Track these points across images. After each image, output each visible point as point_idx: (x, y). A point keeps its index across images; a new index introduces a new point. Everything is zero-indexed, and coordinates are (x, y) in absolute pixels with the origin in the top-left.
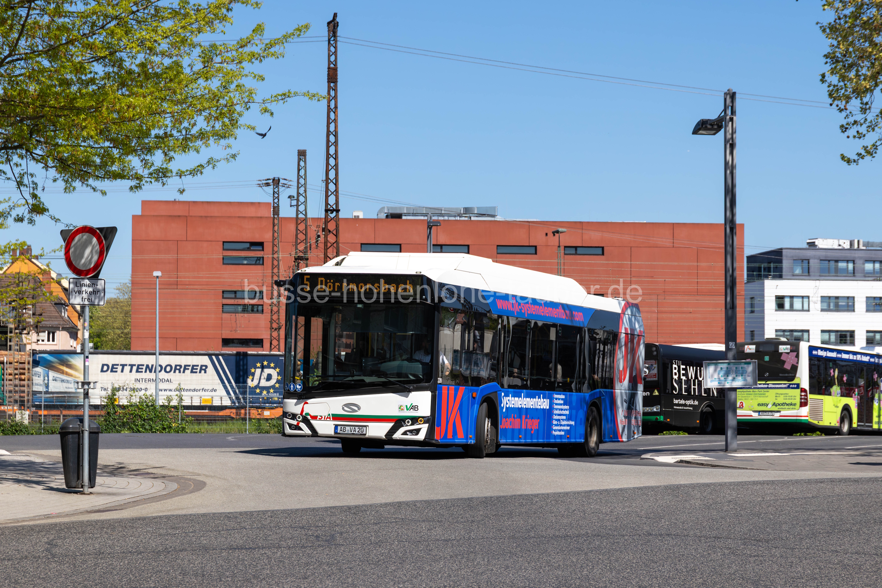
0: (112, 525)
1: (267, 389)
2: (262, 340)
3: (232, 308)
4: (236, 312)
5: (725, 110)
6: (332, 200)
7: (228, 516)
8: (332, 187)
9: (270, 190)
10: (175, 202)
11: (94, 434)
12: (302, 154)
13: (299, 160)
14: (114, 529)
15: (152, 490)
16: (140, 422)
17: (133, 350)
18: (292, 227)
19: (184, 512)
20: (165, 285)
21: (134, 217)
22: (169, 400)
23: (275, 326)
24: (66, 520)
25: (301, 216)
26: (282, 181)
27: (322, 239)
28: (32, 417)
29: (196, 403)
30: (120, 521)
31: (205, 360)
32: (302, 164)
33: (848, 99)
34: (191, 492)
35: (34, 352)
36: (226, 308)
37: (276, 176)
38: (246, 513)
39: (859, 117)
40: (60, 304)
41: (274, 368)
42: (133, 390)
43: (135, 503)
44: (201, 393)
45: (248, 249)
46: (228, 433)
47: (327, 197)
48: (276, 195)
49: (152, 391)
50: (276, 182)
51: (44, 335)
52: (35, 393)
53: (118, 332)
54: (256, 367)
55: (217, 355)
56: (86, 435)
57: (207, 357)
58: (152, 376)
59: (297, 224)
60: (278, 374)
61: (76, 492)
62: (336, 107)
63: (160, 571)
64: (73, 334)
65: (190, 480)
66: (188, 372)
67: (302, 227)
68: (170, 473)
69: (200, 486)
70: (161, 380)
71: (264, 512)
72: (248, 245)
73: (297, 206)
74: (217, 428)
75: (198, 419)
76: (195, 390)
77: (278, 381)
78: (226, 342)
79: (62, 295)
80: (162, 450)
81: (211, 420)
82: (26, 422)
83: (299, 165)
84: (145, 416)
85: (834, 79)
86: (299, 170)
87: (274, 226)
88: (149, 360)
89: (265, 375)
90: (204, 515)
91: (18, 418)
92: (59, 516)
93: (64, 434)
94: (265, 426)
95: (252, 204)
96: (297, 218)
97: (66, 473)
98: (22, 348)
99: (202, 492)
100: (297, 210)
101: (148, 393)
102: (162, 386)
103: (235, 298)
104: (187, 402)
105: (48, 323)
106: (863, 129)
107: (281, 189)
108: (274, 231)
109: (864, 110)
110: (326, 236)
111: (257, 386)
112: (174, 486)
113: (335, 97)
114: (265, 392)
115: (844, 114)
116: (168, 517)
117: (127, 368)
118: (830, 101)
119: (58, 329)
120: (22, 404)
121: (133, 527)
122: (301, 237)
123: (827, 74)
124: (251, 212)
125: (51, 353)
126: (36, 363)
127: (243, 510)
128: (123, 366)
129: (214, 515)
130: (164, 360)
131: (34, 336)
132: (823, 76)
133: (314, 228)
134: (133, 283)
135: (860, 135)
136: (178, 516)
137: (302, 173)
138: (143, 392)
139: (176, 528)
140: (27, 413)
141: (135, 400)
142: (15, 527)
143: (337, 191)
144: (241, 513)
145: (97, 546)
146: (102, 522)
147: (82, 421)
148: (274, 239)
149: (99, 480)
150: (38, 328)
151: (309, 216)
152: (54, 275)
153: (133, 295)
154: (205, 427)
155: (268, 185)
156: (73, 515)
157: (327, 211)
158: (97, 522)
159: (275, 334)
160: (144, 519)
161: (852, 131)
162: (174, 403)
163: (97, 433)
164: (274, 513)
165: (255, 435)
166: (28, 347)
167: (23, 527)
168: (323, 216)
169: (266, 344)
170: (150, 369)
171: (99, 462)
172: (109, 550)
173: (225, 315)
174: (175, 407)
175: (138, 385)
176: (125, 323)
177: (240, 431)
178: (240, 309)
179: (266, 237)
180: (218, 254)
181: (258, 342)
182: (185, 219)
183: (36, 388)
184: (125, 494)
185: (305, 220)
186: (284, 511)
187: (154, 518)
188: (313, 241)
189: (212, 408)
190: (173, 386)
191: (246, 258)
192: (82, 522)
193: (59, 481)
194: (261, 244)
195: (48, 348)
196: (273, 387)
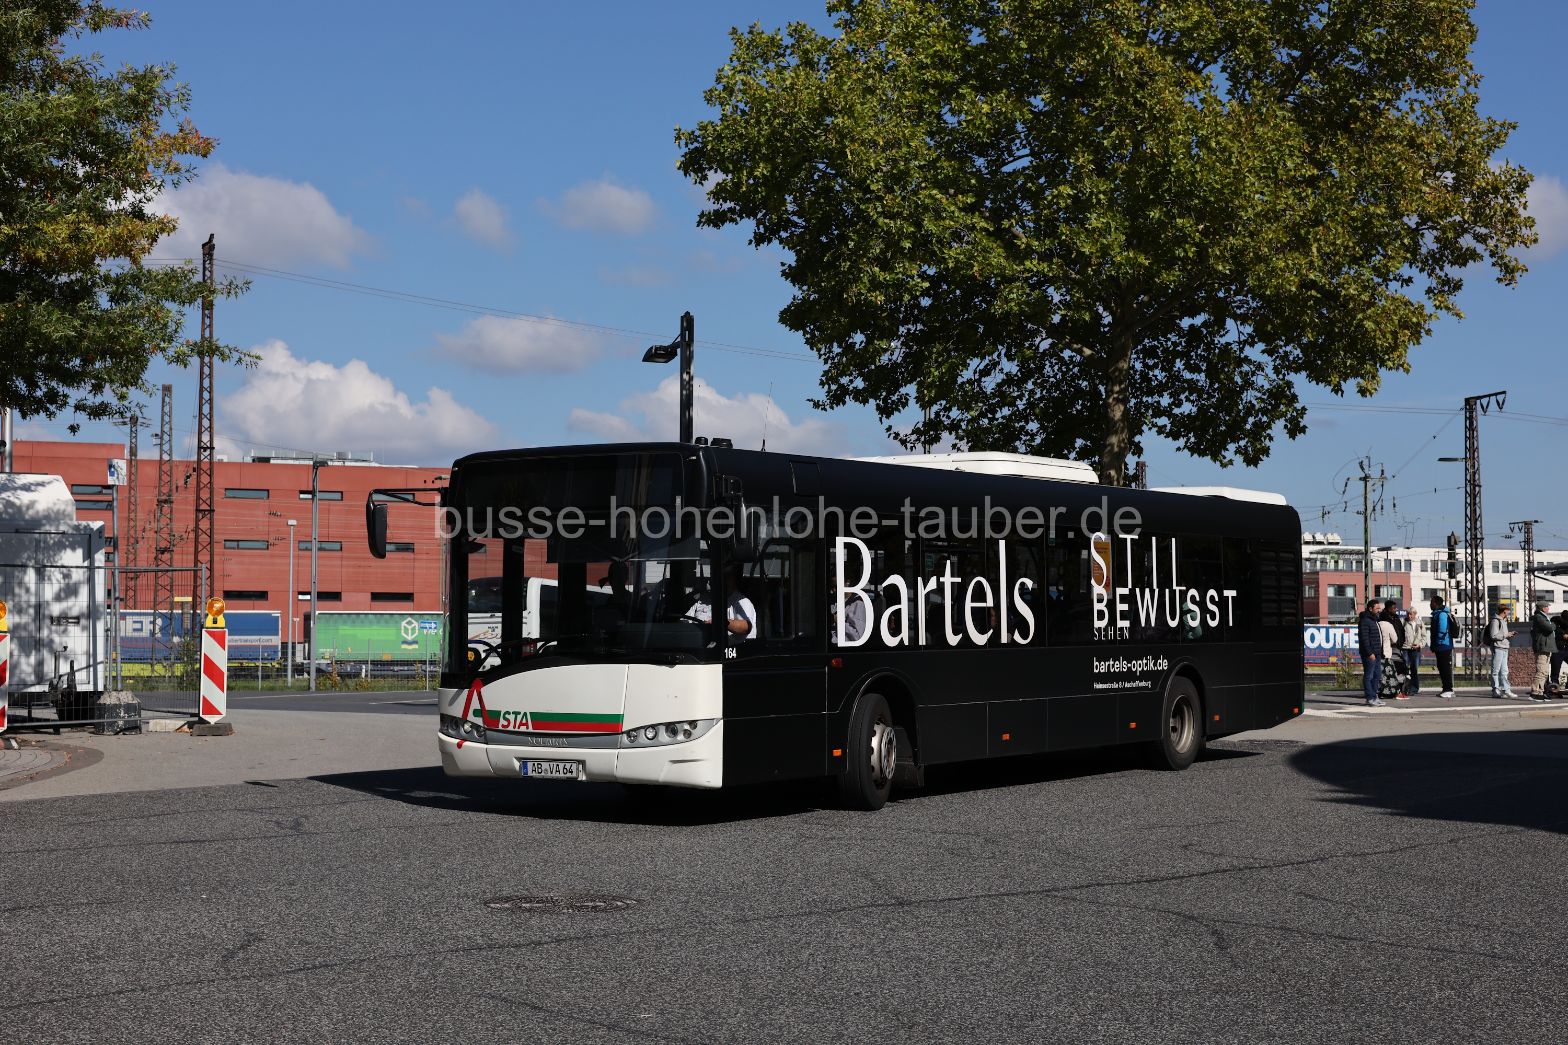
5: (682, 334)
8: (206, 423)
12: (167, 390)
13: (165, 396)
25: (166, 457)
27: (192, 481)
32: (167, 400)
45: (100, 493)
47: (200, 433)
59: (160, 467)
67: (166, 468)
72: (99, 489)
73: (161, 445)
83: (163, 401)
96: (160, 459)
100: (161, 450)
113: (210, 326)
122: (165, 478)
124: (103, 453)
137: (167, 410)
143: (212, 428)
157: (199, 449)
159: (131, 584)
168: (195, 455)
182: (29, 460)
185: (171, 461)
188: (181, 483)
191: (95, 503)
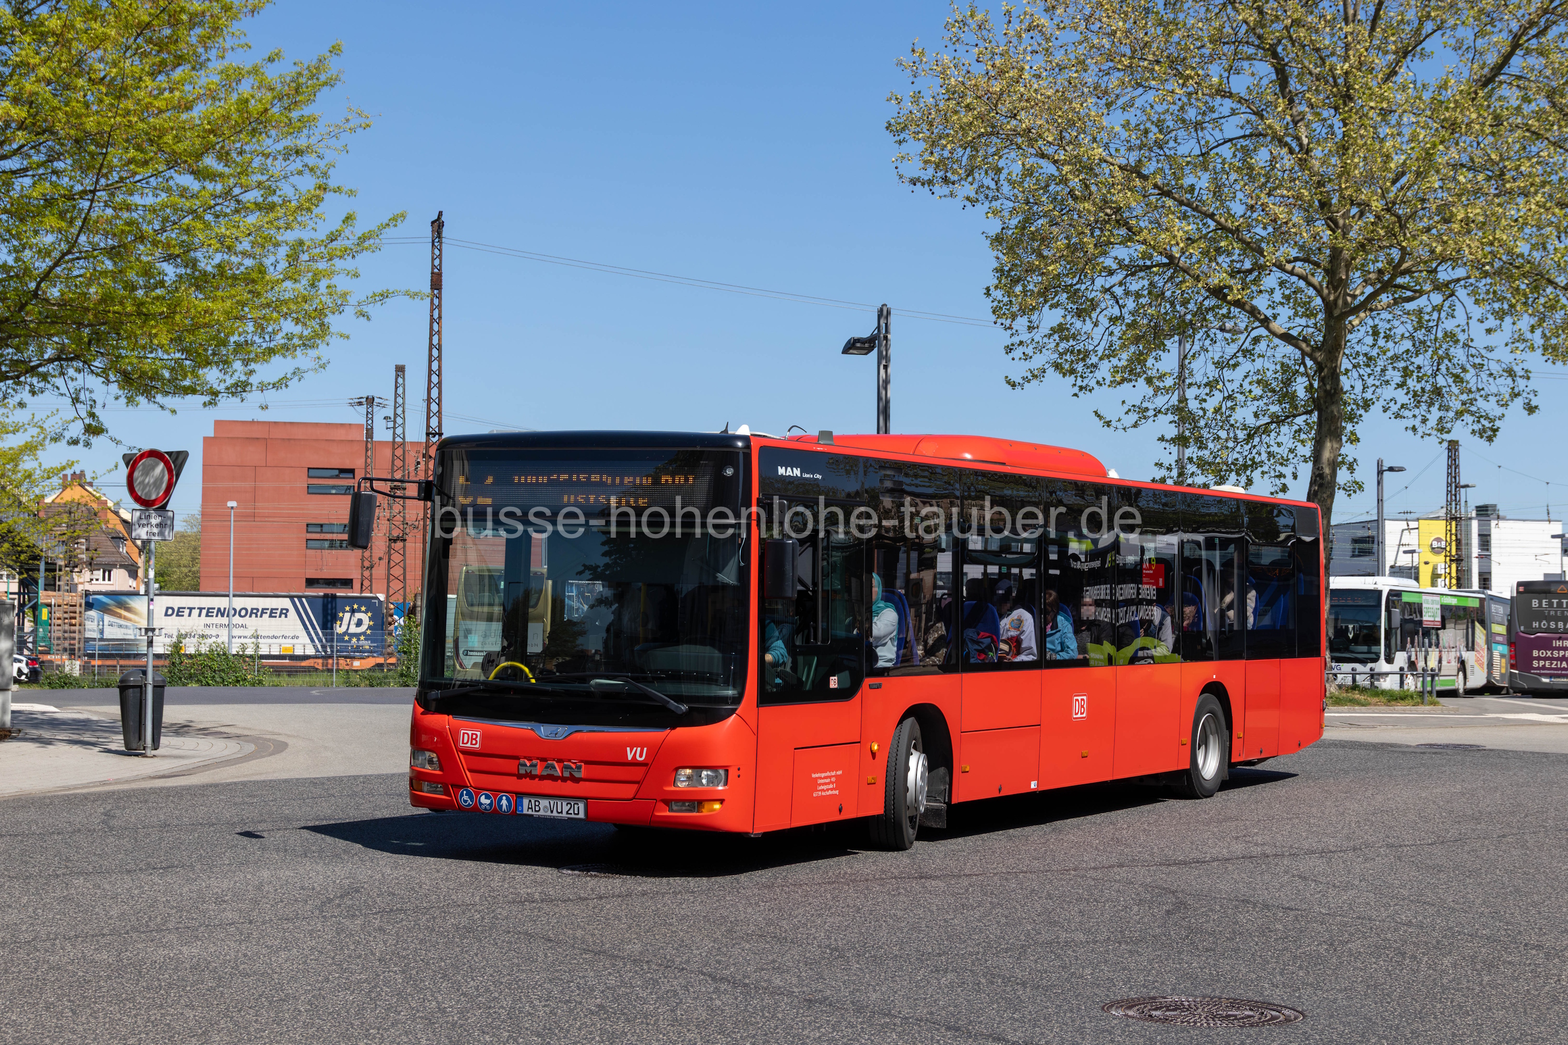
0: (179, 793)
1: (357, 635)
2: (351, 580)
3: (317, 544)
4: (322, 549)
5: (879, 327)
6: (434, 422)
7: (314, 782)
8: (434, 408)
9: (363, 409)
10: (253, 422)
11: (159, 688)
12: (400, 370)
13: (397, 376)
14: (181, 797)
15: (226, 752)
16: (209, 674)
17: (201, 592)
18: (388, 452)
19: (262, 778)
20: (240, 517)
21: (206, 439)
22: (244, 648)
23: (367, 564)
24: (126, 787)
25: (398, 439)
26: (376, 400)
27: (422, 466)
28: (84, 668)
29: (275, 652)
30: (188, 788)
31: (286, 603)
32: (400, 380)
33: (1014, 317)
34: (270, 755)
35: (87, 594)
36: (311, 543)
37: (370, 394)
38: (334, 778)
39: (1025, 337)
40: (117, 539)
41: (366, 612)
42: (203, 636)
43: (206, 767)
44: (281, 641)
45: (337, 477)
46: (312, 686)
47: (428, 418)
48: (369, 415)
49: (224, 638)
50: (370, 401)
51: (99, 574)
52: (87, 640)
53: (185, 570)
54: (344, 612)
55: (299, 597)
56: (150, 689)
57: (288, 600)
58: (225, 620)
59: (394, 449)
60: (370, 619)
61: (137, 755)
62: (440, 317)
63: (236, 846)
64: (133, 572)
65: (269, 740)
66: (266, 616)
68: (246, 732)
69: (281, 747)
70: (235, 626)
71: (355, 778)
72: (337, 472)
73: (394, 428)
74: (299, 680)
75: (278, 671)
76: (275, 637)
77: (370, 627)
78: (311, 582)
79: (120, 528)
80: (236, 706)
81: (292, 672)
82: (77, 673)
83: (396, 382)
84: (216, 667)
85: (998, 294)
86: (396, 388)
87: (367, 450)
88: (221, 603)
89: (354, 620)
90: (286, 781)
91: (67, 669)
92: (117, 782)
93: (124, 688)
94: (356, 678)
95: (342, 425)
96: (394, 442)
97: (126, 733)
98: (72, 588)
99: (284, 754)
100: (394, 433)
101: (219, 640)
102: (236, 632)
103: (321, 532)
104: (264, 651)
105: (105, 560)
106: (1029, 351)
107: (376, 409)
108: (367, 457)
109: (1031, 329)
110: (427, 463)
111: (346, 633)
112: (251, 748)
113: (439, 306)
114: (354, 640)
115: (1009, 332)
116: (244, 784)
117: (195, 612)
118: (994, 318)
119: (115, 566)
120: (72, 653)
121: (203, 795)
122: (398, 463)
123: (992, 288)
124: (341, 435)
125: (106, 594)
126: (89, 606)
127: (332, 774)
128: (191, 609)
129: (298, 782)
130: (239, 603)
131: (87, 574)
132: (988, 289)
133: (413, 454)
134: (203, 514)
135: (1026, 357)
136: (255, 783)
137: (400, 391)
138: (214, 639)
139: (255, 796)
140: (78, 663)
141: (204, 649)
142: (67, 796)
143: (439, 411)
144: (328, 779)
145: (162, 817)
146: (168, 789)
147: (145, 673)
148: (367, 465)
149: (163, 740)
150: (92, 565)
151: (407, 439)
152: (110, 504)
153: (204, 529)
154: (284, 680)
155: (360, 404)
156: (134, 781)
157: (428, 434)
158: (161, 789)
159: (367, 573)
160: (216, 785)
161: (1018, 353)
162: (250, 651)
163: (163, 687)
164: (367, 779)
165: (343, 688)
166: (80, 588)
167: (75, 796)
168: (424, 440)
169: (357, 585)
170: (221, 612)
171: (164, 720)
172: (176, 822)
173: (309, 552)
174: (251, 657)
175: (207, 632)
176: (194, 559)
177: (326, 685)
178: (327, 544)
179: (357, 463)
180: (302, 482)
181: (347, 583)
182: (265, 442)
183: (88, 635)
184: (194, 757)
185: (403, 444)
186: (379, 776)
187: (229, 784)
188: (412, 469)
189: (293, 657)
190: (248, 633)
191: (333, 487)
192: (144, 790)
193: (117, 742)
194: (352, 471)
195: (104, 589)
196: (364, 633)
